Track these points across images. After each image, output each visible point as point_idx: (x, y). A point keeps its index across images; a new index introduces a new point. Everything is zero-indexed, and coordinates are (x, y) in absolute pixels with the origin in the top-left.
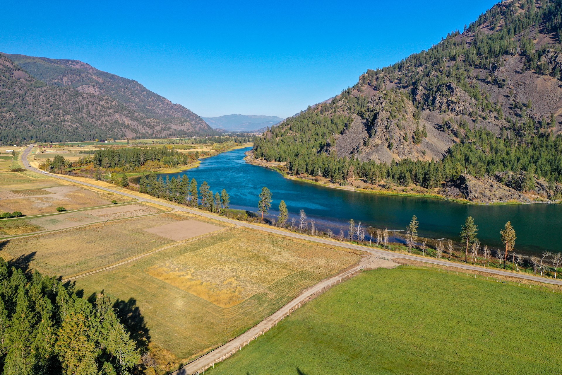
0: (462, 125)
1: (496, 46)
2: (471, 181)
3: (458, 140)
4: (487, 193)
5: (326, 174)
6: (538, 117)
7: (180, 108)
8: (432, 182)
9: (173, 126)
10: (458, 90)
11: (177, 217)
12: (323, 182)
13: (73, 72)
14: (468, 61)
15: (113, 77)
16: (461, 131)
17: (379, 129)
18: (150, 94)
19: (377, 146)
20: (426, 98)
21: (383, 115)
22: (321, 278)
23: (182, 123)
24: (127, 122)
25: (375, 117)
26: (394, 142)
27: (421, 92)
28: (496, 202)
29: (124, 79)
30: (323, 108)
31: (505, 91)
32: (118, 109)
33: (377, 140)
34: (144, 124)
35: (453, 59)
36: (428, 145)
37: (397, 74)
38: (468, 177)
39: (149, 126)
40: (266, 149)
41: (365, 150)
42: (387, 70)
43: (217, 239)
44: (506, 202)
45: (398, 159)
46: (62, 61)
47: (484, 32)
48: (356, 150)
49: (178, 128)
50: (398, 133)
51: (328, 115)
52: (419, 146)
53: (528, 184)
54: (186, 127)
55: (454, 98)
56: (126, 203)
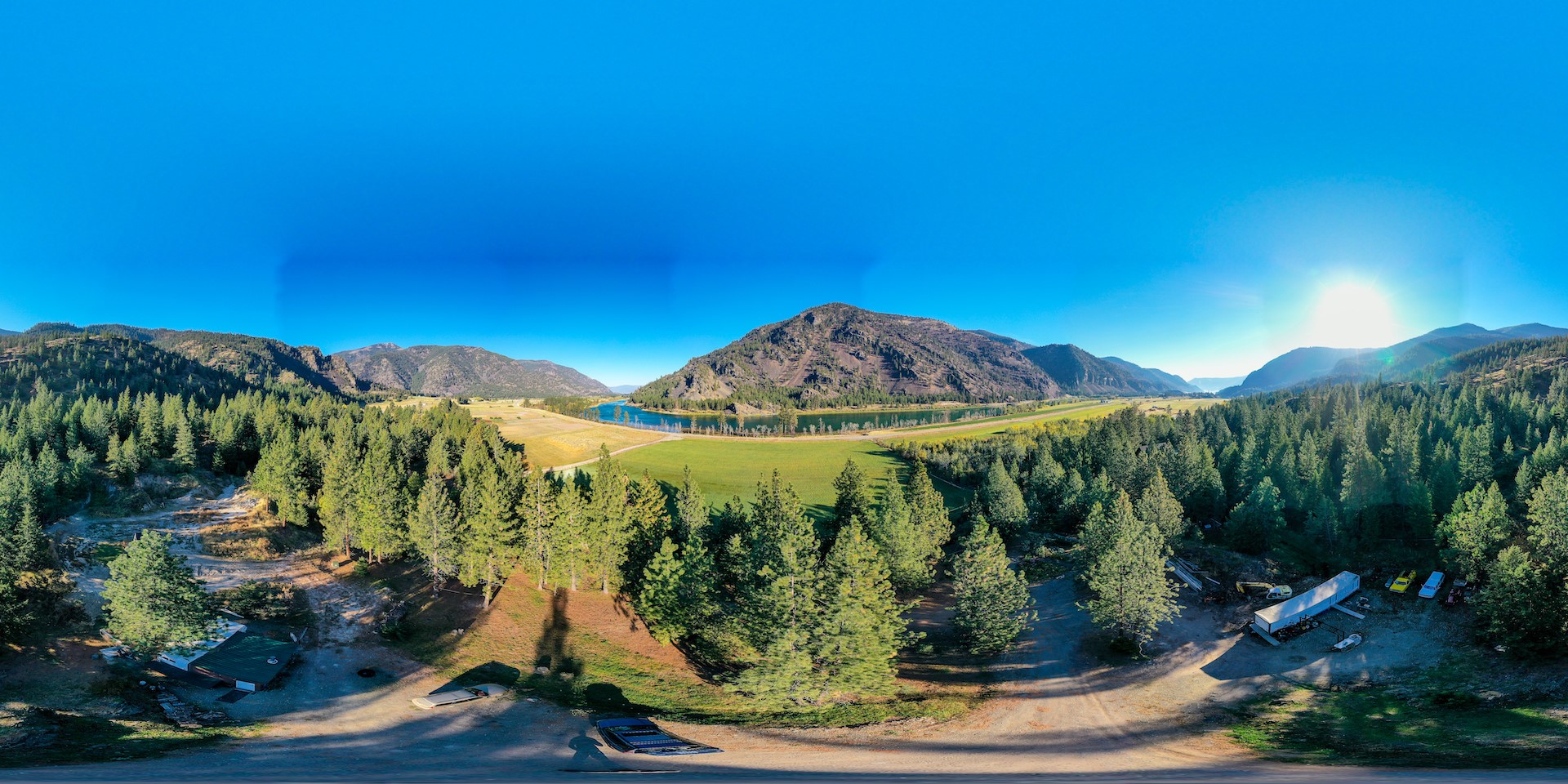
0: (738, 383)
1: (753, 347)
2: (737, 406)
3: (735, 390)
4: (745, 411)
5: (663, 407)
6: (772, 379)
7: (595, 381)
8: (719, 408)
9: (591, 390)
10: (735, 365)
11: (573, 422)
12: (661, 411)
13: (544, 365)
14: (741, 353)
15: (562, 367)
16: (738, 386)
17: (695, 384)
18: (580, 375)
19: (693, 392)
20: (720, 370)
21: (696, 376)
22: (631, 445)
23: (595, 388)
24: (567, 388)
25: (692, 377)
26: (702, 390)
27: (718, 367)
28: (749, 415)
29: (567, 368)
30: (668, 377)
31: (757, 367)
32: (564, 382)
33: (693, 389)
34: (576, 389)
35: (733, 352)
36: (720, 392)
37: (707, 359)
38: (736, 403)
39: (578, 390)
40: (635, 398)
41: (687, 395)
42: (703, 357)
43: (585, 430)
44: (754, 415)
45: (704, 399)
46: (539, 361)
47: (748, 342)
48: (681, 395)
49: (594, 391)
50: (704, 385)
51: (671, 380)
52: (715, 392)
53: (764, 406)
54: (598, 391)
55: (734, 370)
56: (549, 417)
